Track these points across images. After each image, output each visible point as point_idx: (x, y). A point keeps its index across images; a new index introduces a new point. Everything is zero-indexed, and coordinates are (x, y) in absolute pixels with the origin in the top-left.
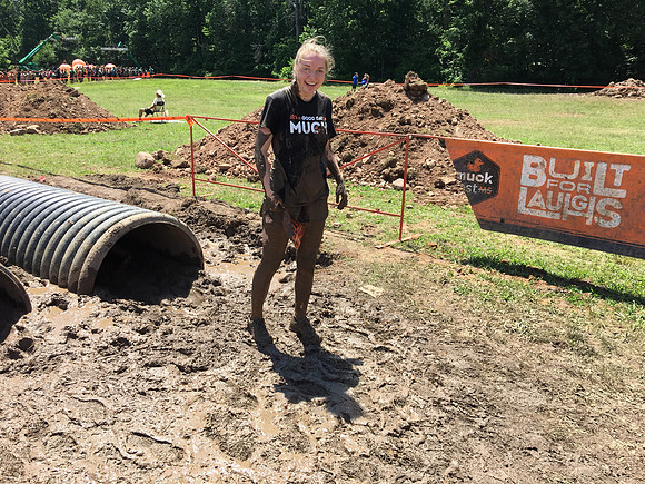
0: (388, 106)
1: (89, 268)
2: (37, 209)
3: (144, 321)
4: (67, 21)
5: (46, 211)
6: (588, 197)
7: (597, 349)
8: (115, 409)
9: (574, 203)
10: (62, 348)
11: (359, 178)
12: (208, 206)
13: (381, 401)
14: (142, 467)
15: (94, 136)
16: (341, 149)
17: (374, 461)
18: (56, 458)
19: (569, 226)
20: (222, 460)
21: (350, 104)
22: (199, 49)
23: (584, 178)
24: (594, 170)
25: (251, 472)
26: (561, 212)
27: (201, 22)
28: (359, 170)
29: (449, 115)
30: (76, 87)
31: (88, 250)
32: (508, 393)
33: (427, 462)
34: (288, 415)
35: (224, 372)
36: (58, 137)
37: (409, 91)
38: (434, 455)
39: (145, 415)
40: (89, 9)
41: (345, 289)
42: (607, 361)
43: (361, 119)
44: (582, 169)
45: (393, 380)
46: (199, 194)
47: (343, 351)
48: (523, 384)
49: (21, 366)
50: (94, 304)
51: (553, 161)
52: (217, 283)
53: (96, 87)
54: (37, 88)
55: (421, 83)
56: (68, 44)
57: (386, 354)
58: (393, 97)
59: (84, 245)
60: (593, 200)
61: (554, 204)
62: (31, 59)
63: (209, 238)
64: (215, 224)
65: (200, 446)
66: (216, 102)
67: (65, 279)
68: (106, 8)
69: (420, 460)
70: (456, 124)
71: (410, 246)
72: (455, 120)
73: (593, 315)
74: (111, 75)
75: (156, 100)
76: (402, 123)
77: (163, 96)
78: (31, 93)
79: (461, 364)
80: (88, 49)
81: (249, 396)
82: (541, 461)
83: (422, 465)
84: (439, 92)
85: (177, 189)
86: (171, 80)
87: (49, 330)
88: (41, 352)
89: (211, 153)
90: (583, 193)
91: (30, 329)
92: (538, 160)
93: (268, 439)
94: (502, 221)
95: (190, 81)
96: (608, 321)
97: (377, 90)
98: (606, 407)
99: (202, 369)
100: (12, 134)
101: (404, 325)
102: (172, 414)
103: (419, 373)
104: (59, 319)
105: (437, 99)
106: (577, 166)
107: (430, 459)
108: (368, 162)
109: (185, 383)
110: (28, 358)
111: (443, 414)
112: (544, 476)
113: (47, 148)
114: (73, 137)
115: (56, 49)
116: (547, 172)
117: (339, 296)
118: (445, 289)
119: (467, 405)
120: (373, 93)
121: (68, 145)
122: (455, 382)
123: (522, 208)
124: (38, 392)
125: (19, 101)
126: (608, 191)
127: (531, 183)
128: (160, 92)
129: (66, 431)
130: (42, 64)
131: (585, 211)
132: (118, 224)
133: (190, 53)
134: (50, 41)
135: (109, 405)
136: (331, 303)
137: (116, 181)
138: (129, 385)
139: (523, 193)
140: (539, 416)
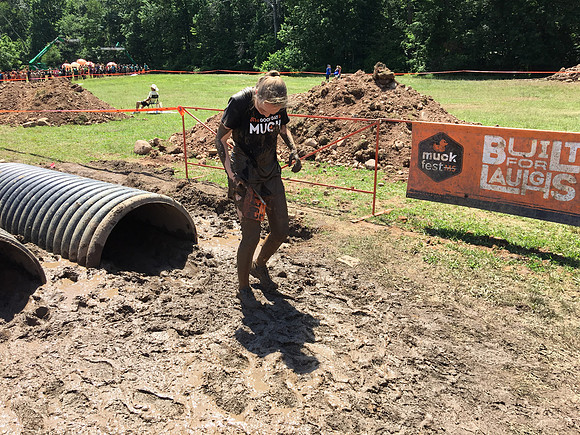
0: (359, 94)
1: (96, 244)
2: (49, 193)
3: (146, 290)
4: (70, 25)
5: (57, 194)
6: (544, 173)
7: (557, 311)
8: (122, 369)
9: (532, 179)
10: (74, 316)
11: (335, 159)
12: (200, 187)
13: (360, 360)
14: (148, 421)
15: (97, 127)
16: (317, 134)
17: (355, 414)
18: (71, 413)
19: (527, 200)
20: (219, 414)
21: (325, 93)
22: (188, 47)
23: (541, 156)
24: (550, 148)
25: (244, 425)
26: (520, 187)
27: (189, 23)
28: (334, 152)
29: (415, 101)
30: (80, 83)
31: (94, 228)
32: (476, 352)
33: (403, 416)
34: (276, 374)
35: (218, 335)
36: (65, 128)
37: (378, 80)
38: (410, 410)
39: (149, 375)
40: (90, 13)
41: (324, 259)
42: (567, 322)
43: (335, 106)
44: (539, 148)
45: (370, 341)
46: (191, 176)
47: (325, 316)
48: (490, 344)
49: (39, 332)
50: (101, 275)
51: (512, 141)
52: (209, 256)
53: (98, 83)
54: (45, 86)
55: (389, 72)
56: (71, 45)
57: (364, 318)
58: (364, 86)
59: (91, 223)
60: (549, 175)
61: (513, 180)
62: (39, 60)
63: (201, 215)
64: (206, 203)
65: (198, 401)
66: (205, 94)
67: (75, 254)
68: (104, 13)
69: (397, 414)
70: (421, 109)
71: (383, 220)
72: (420, 105)
73: (552, 281)
74: (111, 72)
75: (151, 93)
76: (372, 109)
77: (157, 90)
78: (41, 90)
79: (432, 327)
80: (89, 50)
81: (241, 356)
82: (508, 413)
83: (399, 419)
84: (405, 80)
85: (172, 172)
86: (164, 75)
87: (62, 299)
88: (56, 318)
89: (202, 139)
90: (540, 169)
91: (45, 299)
92: (498, 140)
93: (259, 395)
94: (466, 196)
95: (181, 75)
96: (567, 286)
97: (349, 80)
98: (567, 365)
99: (199, 333)
100: (25, 126)
101: (379, 291)
102: (173, 373)
103: (394, 335)
104: (70, 289)
105: (403, 86)
106: (534, 144)
107: (406, 412)
108: (343, 145)
109: (184, 346)
110: (44, 324)
111: (417, 372)
112: (512, 428)
113: (56, 138)
114: (78, 128)
115: (61, 50)
116: (506, 151)
117: (319, 266)
118: (416, 259)
119: (439, 363)
120: (345, 83)
121: (74, 135)
122: (427, 343)
123: (484, 184)
124: (54, 355)
125: (30, 97)
126: (563, 168)
127: (492, 161)
128: (154, 86)
129: (79, 389)
130: (50, 64)
131: (543, 186)
132: (121, 205)
133: (179, 50)
134: (55, 43)
135: (117, 365)
136: (312, 272)
137: (117, 166)
138: (134, 348)
139: (485, 170)
140: (506, 373)
